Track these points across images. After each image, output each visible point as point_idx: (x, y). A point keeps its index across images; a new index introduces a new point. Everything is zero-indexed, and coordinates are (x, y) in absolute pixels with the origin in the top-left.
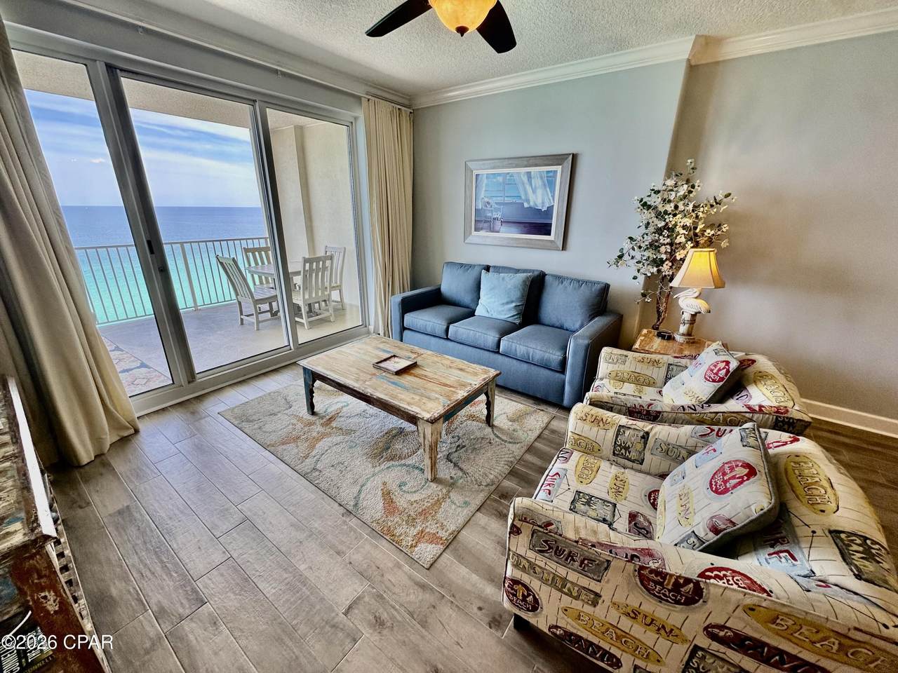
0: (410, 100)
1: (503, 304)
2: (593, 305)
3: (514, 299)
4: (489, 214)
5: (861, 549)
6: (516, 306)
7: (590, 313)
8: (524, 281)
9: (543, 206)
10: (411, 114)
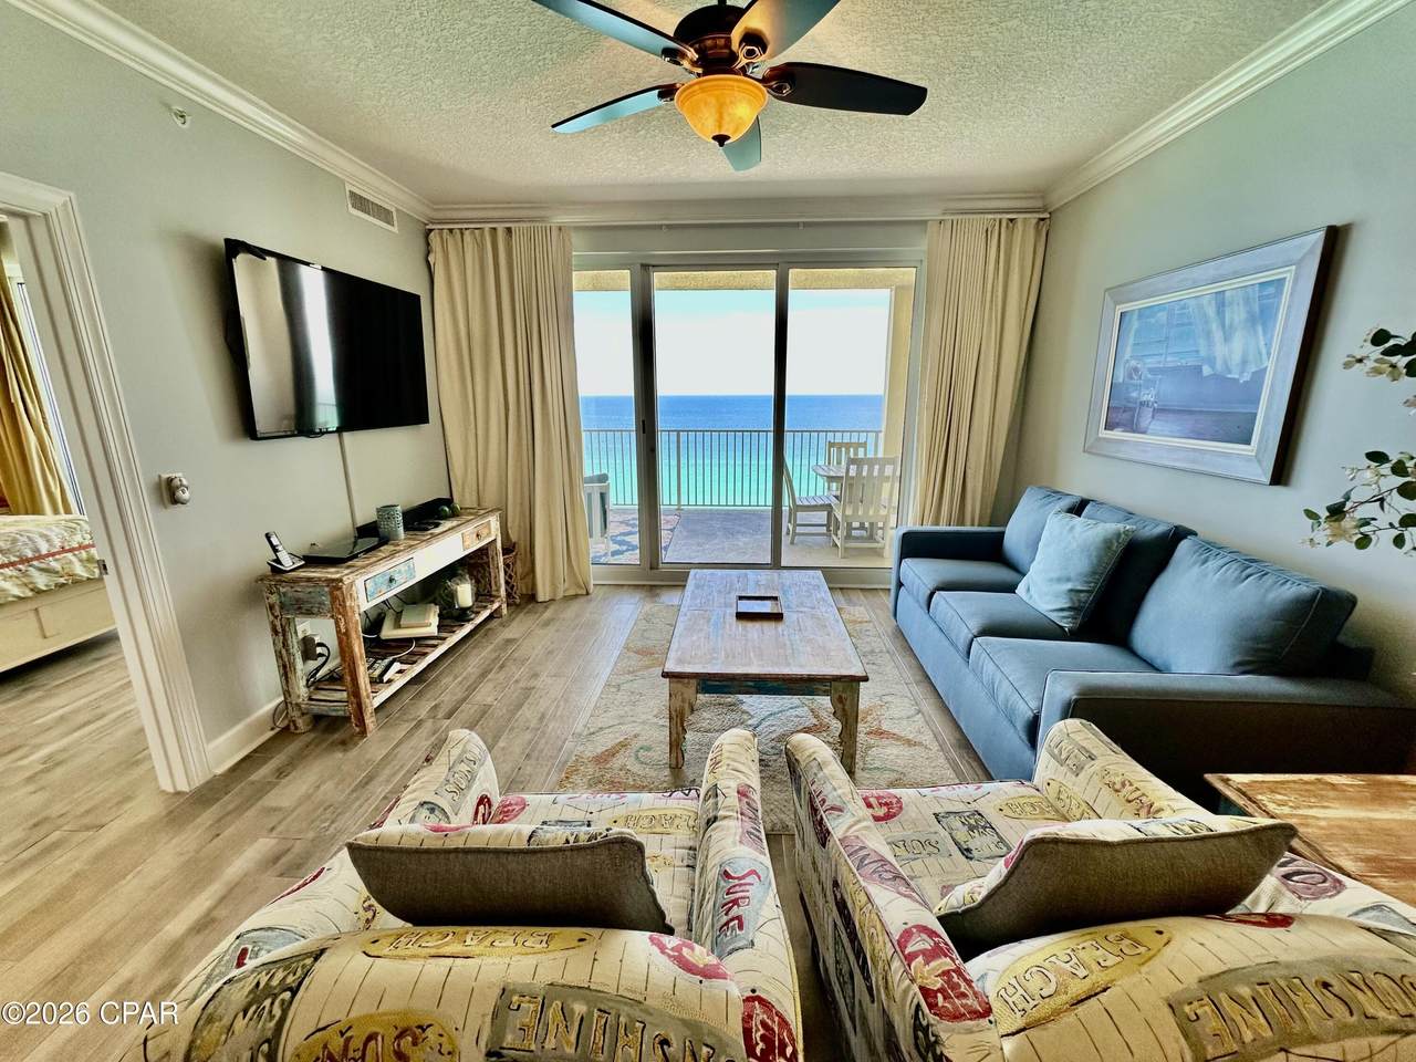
0: (1043, 197)
1: (1051, 580)
2: (1255, 639)
3: (1072, 575)
4: (1134, 395)
5: (275, 982)
6: (1071, 590)
7: (1238, 658)
8: (1107, 543)
9: (1242, 372)
10: (1042, 223)
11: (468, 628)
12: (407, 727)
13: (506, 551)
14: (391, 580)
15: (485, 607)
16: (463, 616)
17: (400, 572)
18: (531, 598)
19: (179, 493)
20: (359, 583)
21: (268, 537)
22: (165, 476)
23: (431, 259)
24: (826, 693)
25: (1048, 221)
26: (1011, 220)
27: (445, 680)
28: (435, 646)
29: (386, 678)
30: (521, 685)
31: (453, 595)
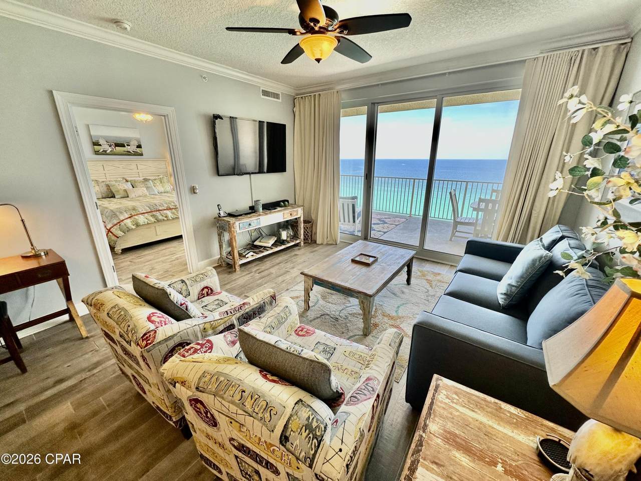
3: (513, 276)
6: (509, 285)
10: (623, 47)
11: (283, 247)
12: (247, 273)
13: (305, 222)
14: (250, 225)
15: (293, 241)
16: (283, 242)
17: (254, 222)
18: (315, 242)
19: (195, 191)
20: (237, 223)
21: (218, 205)
22: (193, 185)
23: (294, 109)
24: (357, 298)
25: (629, 44)
26: (594, 49)
27: (267, 262)
28: (268, 250)
29: (246, 256)
30: (286, 270)
31: (280, 235)
